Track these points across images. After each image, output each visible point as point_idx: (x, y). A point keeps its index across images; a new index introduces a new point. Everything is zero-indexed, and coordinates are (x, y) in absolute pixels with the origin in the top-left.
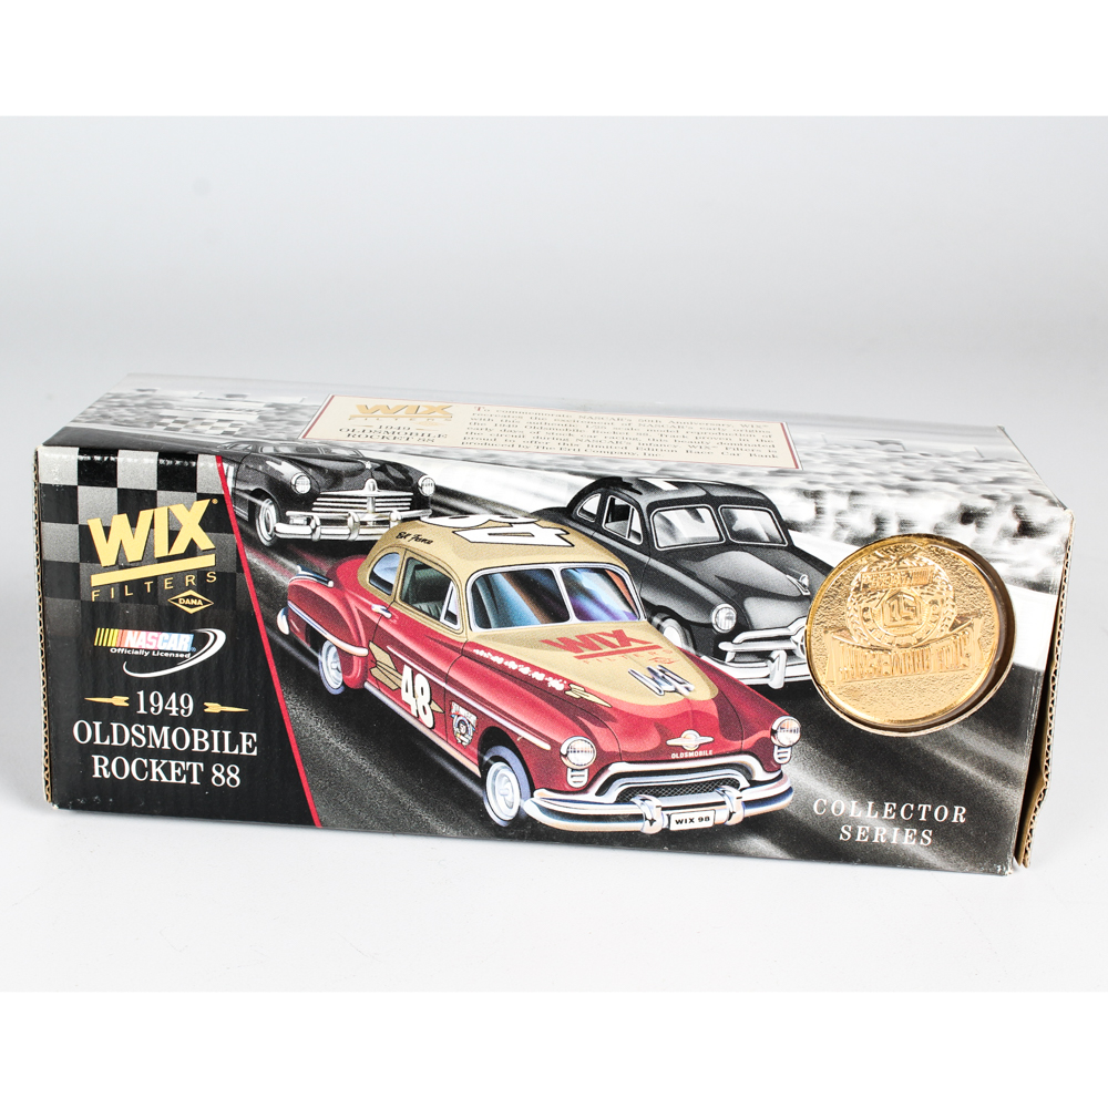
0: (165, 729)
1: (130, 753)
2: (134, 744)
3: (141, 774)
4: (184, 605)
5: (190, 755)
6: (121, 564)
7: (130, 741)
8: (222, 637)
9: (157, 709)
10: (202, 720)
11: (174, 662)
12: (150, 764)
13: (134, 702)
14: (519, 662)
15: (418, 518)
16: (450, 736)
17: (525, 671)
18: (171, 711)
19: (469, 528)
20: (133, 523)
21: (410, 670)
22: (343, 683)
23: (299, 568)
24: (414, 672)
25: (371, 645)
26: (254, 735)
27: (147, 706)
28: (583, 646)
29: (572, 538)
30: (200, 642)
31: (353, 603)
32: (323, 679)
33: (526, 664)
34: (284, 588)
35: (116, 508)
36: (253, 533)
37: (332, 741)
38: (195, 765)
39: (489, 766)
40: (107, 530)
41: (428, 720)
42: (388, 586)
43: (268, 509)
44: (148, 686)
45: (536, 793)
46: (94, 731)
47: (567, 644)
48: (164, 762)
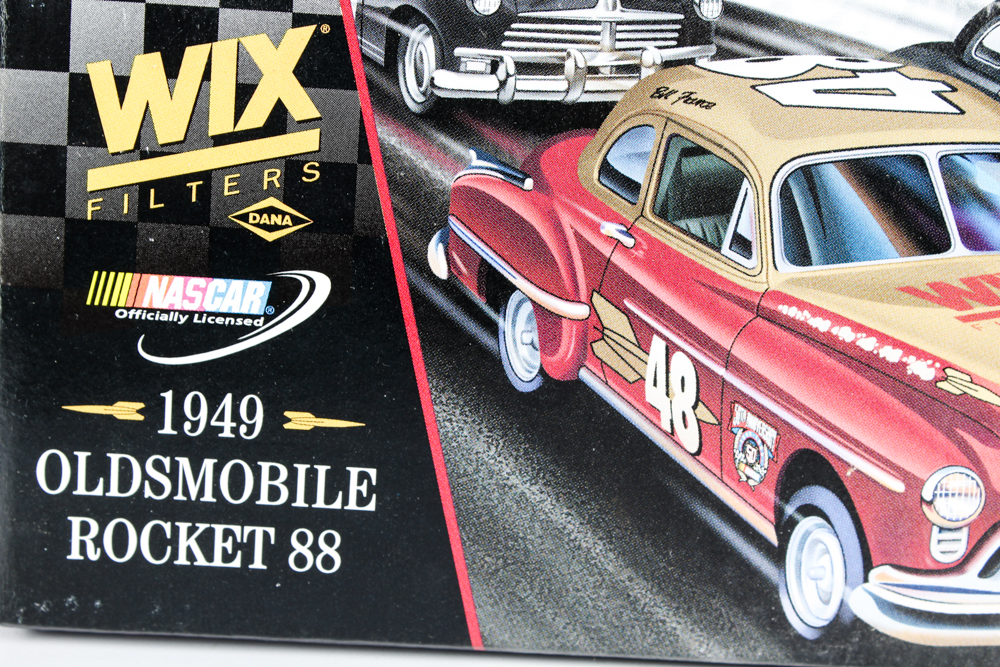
0: (208, 464)
1: (139, 510)
2: (148, 493)
3: (157, 552)
4: (258, 225)
5: (251, 514)
6: (145, 148)
7: (142, 486)
8: (324, 284)
9: (195, 425)
10: (278, 445)
11: (233, 334)
12: (175, 531)
13: (154, 412)
14: (858, 328)
15: (692, 61)
16: (726, 468)
17: (868, 344)
18: (221, 429)
19: (782, 80)
20: (172, 70)
21: (663, 344)
22: (542, 371)
23: (473, 154)
24: (671, 349)
25: (597, 299)
26: (373, 472)
27: (179, 418)
28: (971, 296)
29: (962, 98)
30: (282, 297)
31: (566, 220)
32: (505, 363)
33: (870, 332)
34: (443, 193)
35: (141, 41)
36: (392, 90)
37: (513, 480)
38: (259, 531)
39: (792, 523)
40: (122, 83)
41: (690, 438)
42: (632, 187)
43: (421, 43)
44: (181, 380)
45: (873, 574)
46: (74, 471)
47: (944, 295)
48: (202, 527)
